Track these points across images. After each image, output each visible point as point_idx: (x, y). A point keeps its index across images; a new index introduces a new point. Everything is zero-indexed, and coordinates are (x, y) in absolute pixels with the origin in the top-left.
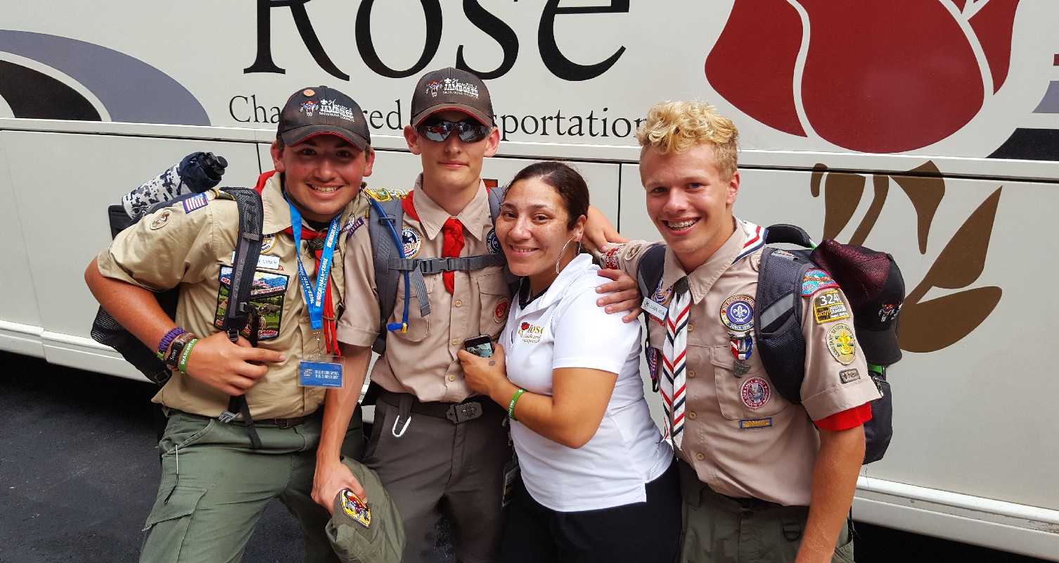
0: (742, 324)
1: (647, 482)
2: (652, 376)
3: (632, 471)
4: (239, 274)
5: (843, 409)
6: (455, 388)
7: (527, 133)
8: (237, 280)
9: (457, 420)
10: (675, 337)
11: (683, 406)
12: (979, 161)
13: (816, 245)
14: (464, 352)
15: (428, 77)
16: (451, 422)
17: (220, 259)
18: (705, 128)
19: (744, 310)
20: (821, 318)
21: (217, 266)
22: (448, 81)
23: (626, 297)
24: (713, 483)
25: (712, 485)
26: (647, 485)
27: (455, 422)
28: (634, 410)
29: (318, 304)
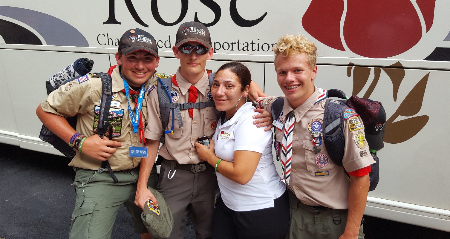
0: (316, 131)
1: (275, 199)
2: (277, 154)
3: (268, 194)
4: (103, 109)
5: (361, 168)
6: (193, 159)
7: (225, 50)
8: (102, 111)
9: (195, 171)
10: (288, 137)
11: (290, 166)
12: (420, 61)
13: (348, 98)
14: (197, 143)
15: (183, 25)
16: (193, 173)
17: (94, 103)
18: (303, 46)
19: (318, 125)
20: (352, 129)
21: (94, 106)
22: (192, 28)
23: (266, 120)
24: (303, 200)
25: (302, 201)
26: (274, 200)
27: (195, 172)
28: (269, 168)
29: (136, 122)
